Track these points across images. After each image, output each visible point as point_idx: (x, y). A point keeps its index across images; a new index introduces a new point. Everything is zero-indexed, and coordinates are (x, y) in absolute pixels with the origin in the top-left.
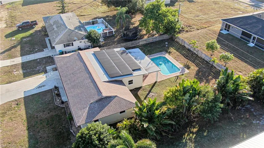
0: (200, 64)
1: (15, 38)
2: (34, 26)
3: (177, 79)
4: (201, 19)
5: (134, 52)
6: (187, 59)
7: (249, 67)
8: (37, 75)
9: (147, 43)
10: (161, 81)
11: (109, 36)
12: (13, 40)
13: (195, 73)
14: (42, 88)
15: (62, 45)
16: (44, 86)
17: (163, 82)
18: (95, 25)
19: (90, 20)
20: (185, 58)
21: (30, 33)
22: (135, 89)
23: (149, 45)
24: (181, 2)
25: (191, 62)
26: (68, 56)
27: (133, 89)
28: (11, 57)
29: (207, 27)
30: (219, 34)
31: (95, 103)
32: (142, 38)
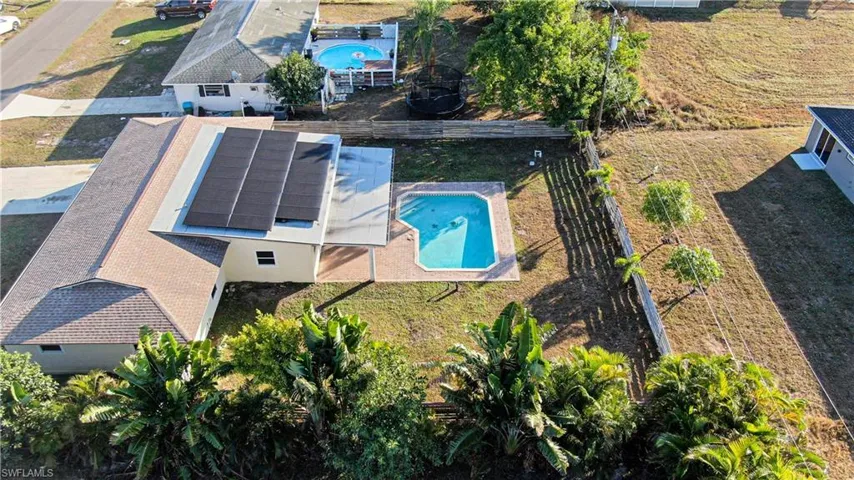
0: (588, 262)
1: (128, 41)
2: (201, 16)
3: (448, 295)
4: (765, 91)
5: (363, 160)
6: (561, 230)
7: (786, 331)
8: (81, 163)
9: (473, 139)
10: (388, 285)
11: (376, 88)
12: (122, 45)
13: (537, 289)
14: (58, 202)
15: (194, 87)
16: (65, 198)
17: (393, 289)
18: (368, 43)
19: (370, 23)
20: (553, 225)
21: (176, 34)
22: (285, 284)
23: (473, 145)
24: (751, 8)
25: (561, 246)
26: (156, 124)
27: (278, 284)
28: (74, 94)
29: (759, 125)
30: (778, 165)
31: (68, 290)
32: (473, 118)
